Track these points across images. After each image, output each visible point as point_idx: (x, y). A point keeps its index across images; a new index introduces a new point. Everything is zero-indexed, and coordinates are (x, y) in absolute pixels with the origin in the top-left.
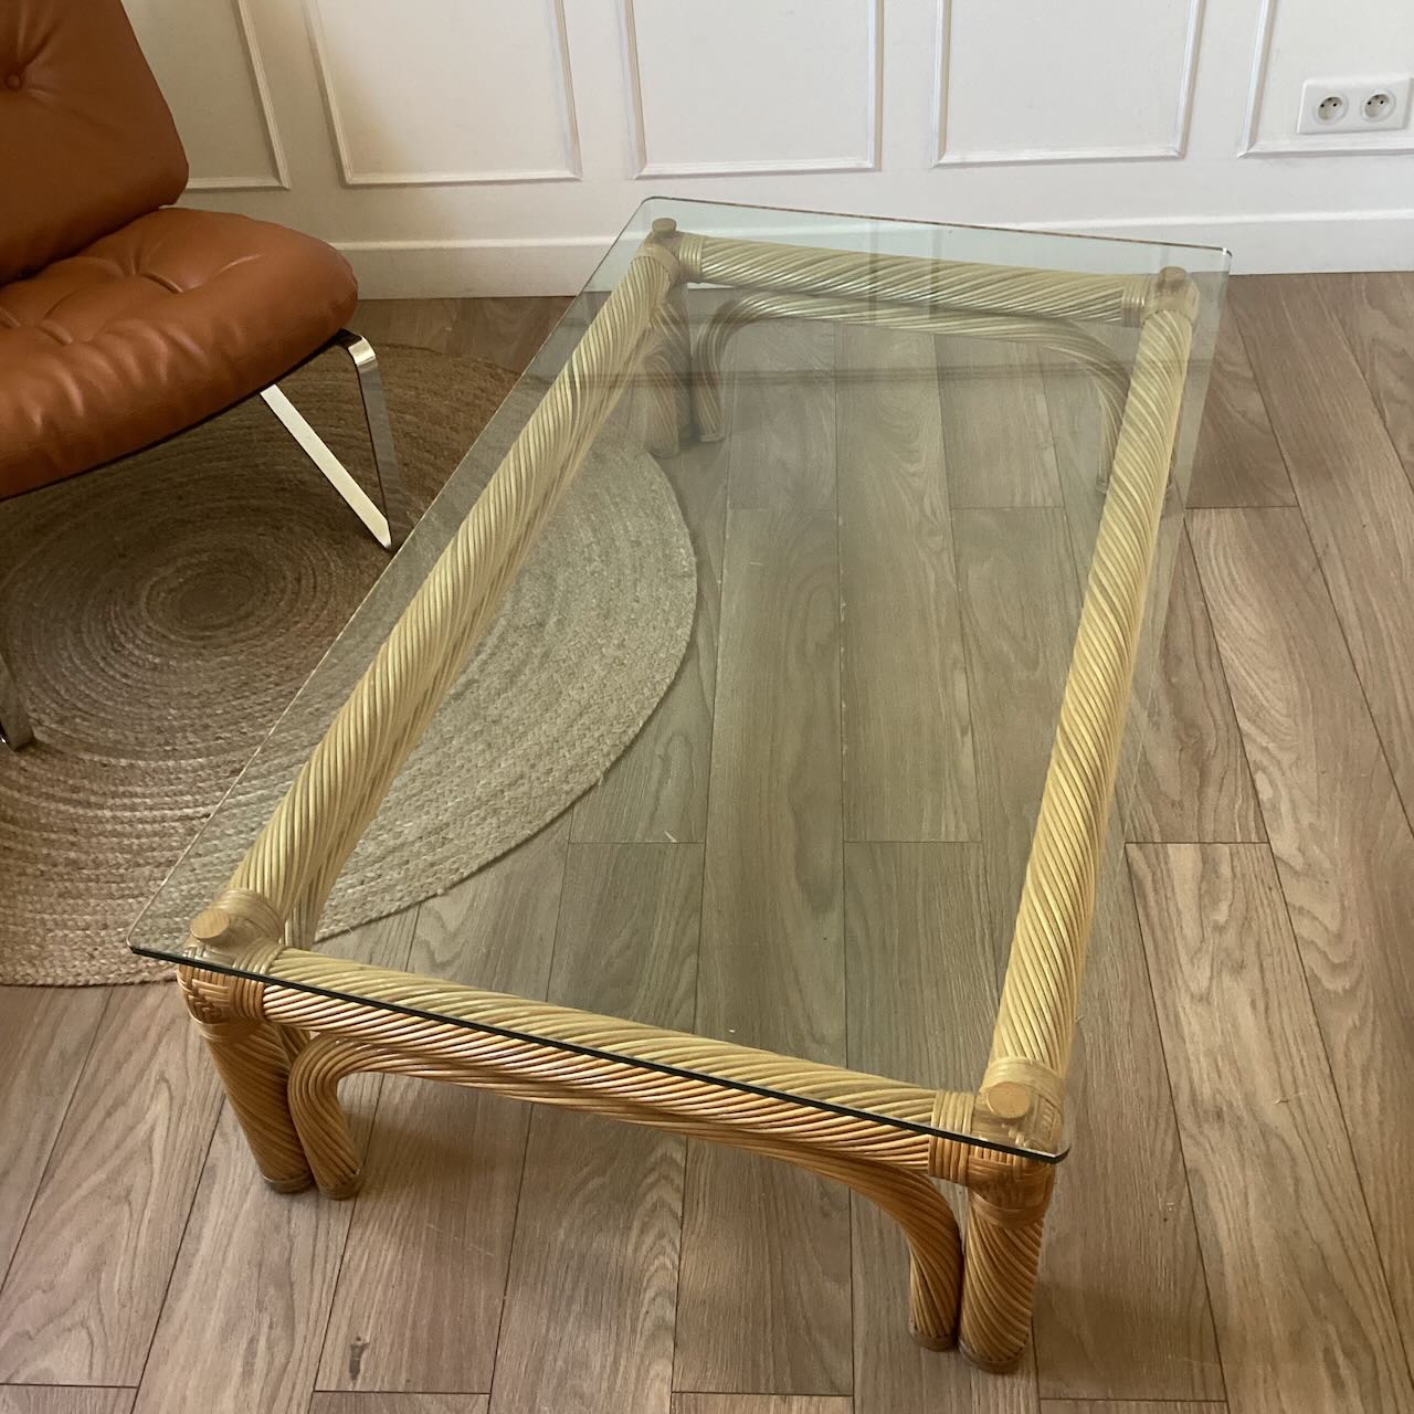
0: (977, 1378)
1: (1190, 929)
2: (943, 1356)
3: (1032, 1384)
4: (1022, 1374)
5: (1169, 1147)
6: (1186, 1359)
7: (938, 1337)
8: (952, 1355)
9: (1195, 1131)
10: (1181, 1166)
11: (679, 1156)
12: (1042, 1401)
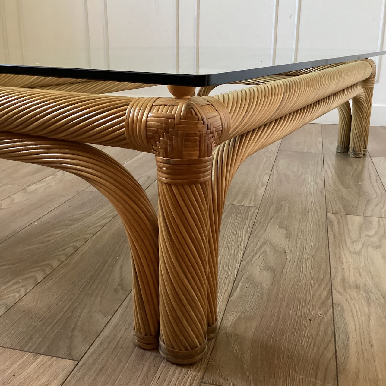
0: (163, 366)
1: (354, 235)
2: (148, 353)
3: (200, 375)
4: (196, 369)
5: (325, 294)
6: (312, 380)
7: (146, 335)
8: (154, 354)
9: (341, 290)
10: (330, 301)
11: (55, 264)
12: (202, 384)
